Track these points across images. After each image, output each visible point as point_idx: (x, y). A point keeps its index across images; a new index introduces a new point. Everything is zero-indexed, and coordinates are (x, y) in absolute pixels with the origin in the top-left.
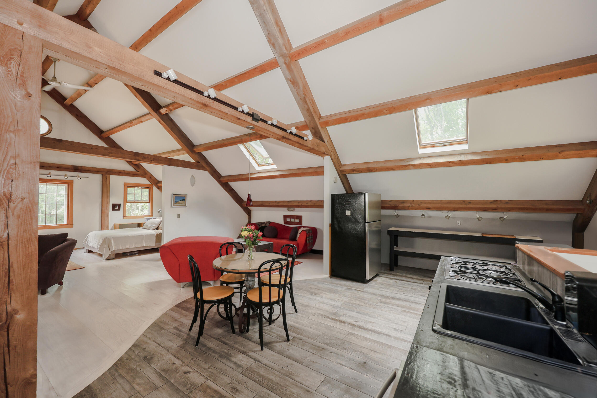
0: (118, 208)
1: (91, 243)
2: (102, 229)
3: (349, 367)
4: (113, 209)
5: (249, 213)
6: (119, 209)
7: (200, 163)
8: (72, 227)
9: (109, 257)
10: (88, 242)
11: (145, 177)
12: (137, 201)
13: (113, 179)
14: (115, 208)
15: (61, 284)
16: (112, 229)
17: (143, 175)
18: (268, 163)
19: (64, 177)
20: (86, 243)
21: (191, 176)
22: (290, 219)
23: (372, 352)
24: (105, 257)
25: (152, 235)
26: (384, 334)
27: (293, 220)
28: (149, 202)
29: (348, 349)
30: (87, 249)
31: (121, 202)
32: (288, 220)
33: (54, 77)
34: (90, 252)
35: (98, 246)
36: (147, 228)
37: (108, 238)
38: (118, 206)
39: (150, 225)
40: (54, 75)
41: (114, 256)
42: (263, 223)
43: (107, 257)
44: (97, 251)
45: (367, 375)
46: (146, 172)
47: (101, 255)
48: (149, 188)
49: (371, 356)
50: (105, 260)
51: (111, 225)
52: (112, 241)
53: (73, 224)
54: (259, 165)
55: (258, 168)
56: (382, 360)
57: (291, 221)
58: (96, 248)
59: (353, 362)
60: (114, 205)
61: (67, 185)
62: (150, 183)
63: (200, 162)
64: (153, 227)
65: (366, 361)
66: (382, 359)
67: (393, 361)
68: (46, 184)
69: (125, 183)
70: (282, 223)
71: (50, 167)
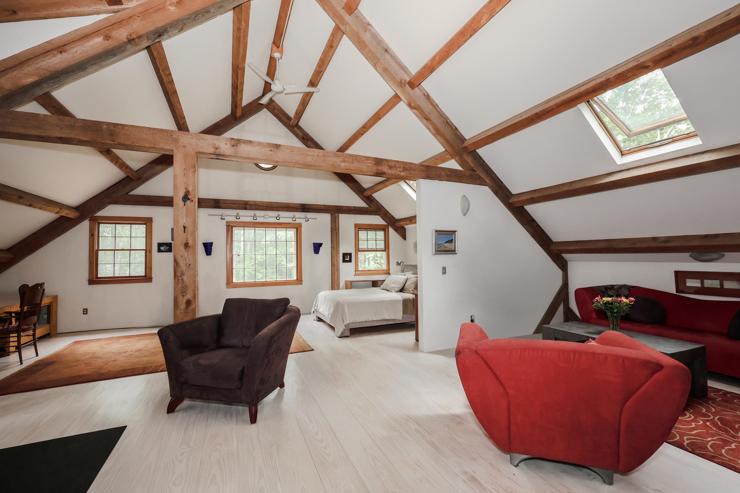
0: (348, 259)
1: (320, 308)
2: (333, 288)
4: (344, 261)
5: (563, 266)
6: (350, 261)
7: (475, 171)
8: (302, 284)
9: (342, 332)
10: (317, 306)
11: (379, 215)
12: (371, 249)
13: (343, 218)
14: (346, 259)
15: (282, 386)
16: (342, 289)
17: (376, 212)
18: (657, 140)
19: (292, 219)
20: (316, 307)
21: (461, 197)
22: (699, 281)
24: (337, 333)
25: (395, 302)
27: (708, 283)
28: (384, 251)
30: (317, 316)
31: (352, 250)
32: (692, 283)
34: (320, 320)
35: (329, 314)
36: (388, 289)
37: (341, 303)
38: (349, 256)
39: (392, 285)
41: (349, 333)
42: (610, 288)
43: (341, 332)
44: (328, 321)
46: (381, 207)
47: (333, 328)
48: (384, 229)
50: (338, 337)
51: (342, 283)
52: (346, 309)
53: (303, 280)
54: (623, 153)
55: (620, 161)
57: (706, 285)
58: (327, 316)
60: (344, 255)
61: (295, 230)
62: (385, 223)
63: (475, 169)
64: (396, 287)
68: (275, 229)
69: (356, 224)
70: (672, 290)
71: (279, 207)
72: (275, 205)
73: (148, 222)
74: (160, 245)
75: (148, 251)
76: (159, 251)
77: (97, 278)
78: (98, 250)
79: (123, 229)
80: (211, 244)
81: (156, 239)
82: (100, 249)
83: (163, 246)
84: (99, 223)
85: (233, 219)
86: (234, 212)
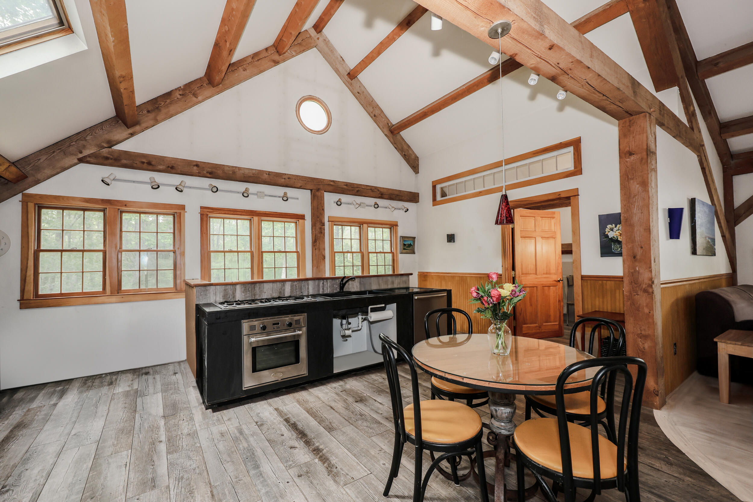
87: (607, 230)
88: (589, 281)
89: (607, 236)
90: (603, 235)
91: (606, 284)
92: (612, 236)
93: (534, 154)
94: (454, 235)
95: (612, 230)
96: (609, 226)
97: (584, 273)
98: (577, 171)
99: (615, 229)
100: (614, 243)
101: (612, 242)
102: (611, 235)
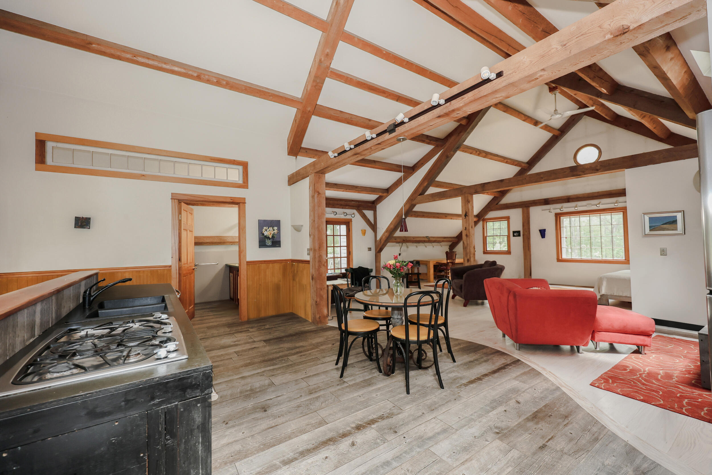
3: (271, 399)
8: (629, 264)
19: (613, 204)
23: (274, 425)
26: (296, 459)
29: (297, 409)
33: (556, 110)
40: (556, 108)
45: (252, 406)
49: (268, 420)
53: (630, 260)
56: (254, 425)
59: (275, 404)
61: (622, 213)
65: (266, 412)
66: (256, 426)
67: (244, 434)
68: (599, 214)
71: (600, 196)
72: (596, 195)
73: (508, 218)
74: (514, 232)
75: (508, 237)
76: (514, 236)
77: (487, 251)
78: (486, 236)
79: (497, 224)
80: (545, 230)
81: (512, 229)
82: (488, 235)
83: (515, 233)
84: (487, 222)
85: (558, 211)
86: (559, 206)
87: (264, 230)
88: (251, 265)
89: (263, 234)
90: (261, 233)
91: (261, 266)
92: (266, 235)
93: (211, 159)
94: (90, 219)
95: (266, 230)
96: (265, 228)
97: (248, 259)
98: (245, 185)
99: (268, 230)
100: (267, 239)
101: (266, 238)
102: (266, 233)
